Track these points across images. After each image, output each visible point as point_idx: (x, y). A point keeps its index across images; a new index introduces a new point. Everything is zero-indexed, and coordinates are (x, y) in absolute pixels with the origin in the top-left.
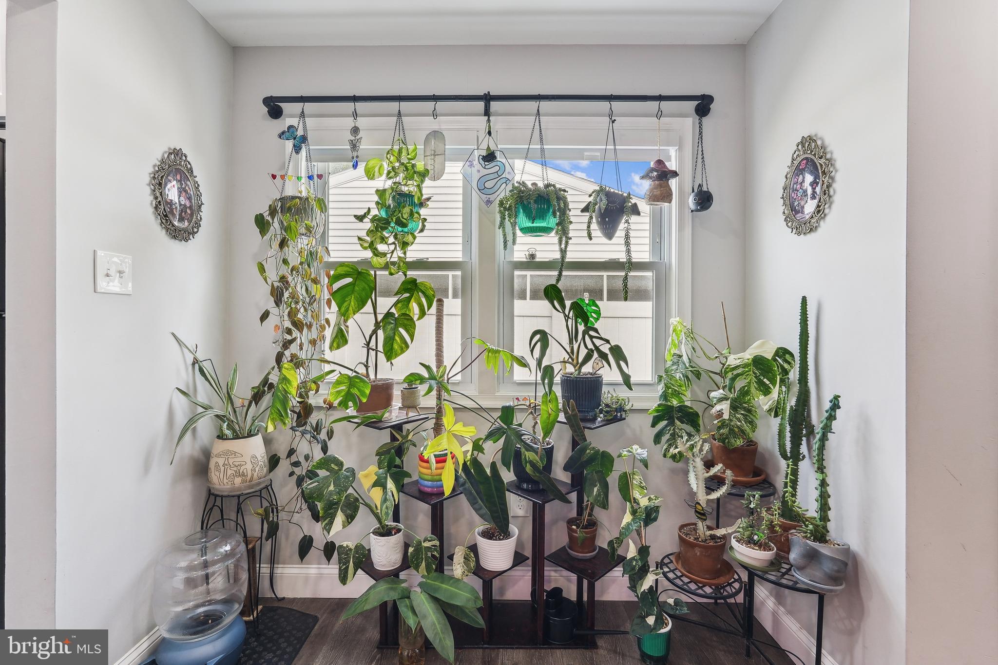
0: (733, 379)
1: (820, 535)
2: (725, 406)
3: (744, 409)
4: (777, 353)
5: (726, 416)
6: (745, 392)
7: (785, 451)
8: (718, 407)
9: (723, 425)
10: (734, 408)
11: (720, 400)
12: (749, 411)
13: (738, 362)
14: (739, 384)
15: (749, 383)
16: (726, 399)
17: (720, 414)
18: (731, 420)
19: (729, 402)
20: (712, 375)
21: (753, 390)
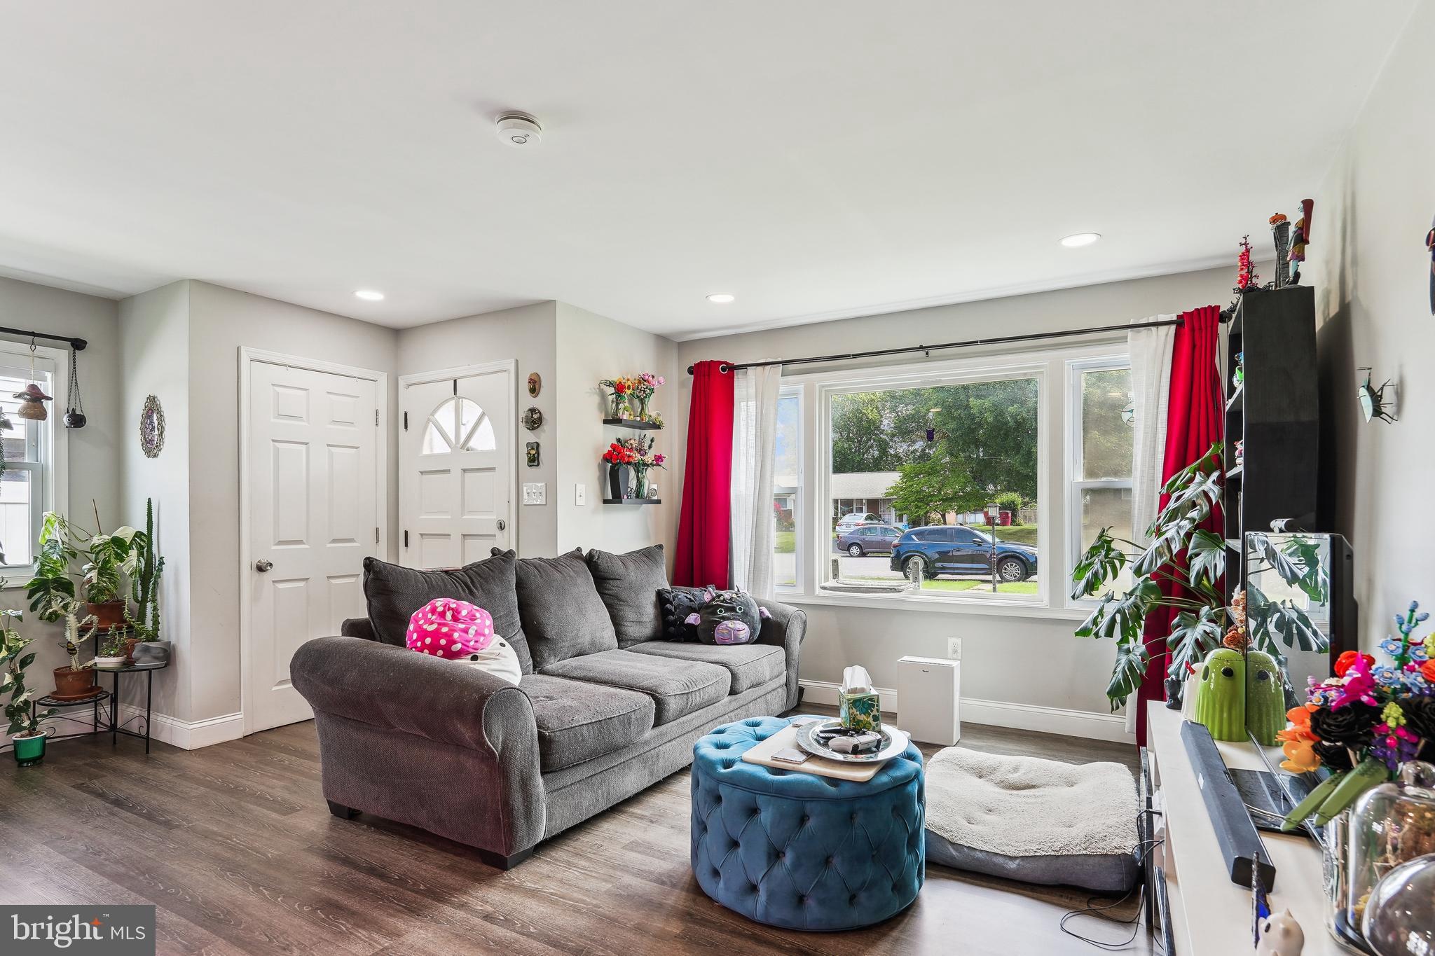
0: (98, 553)
1: (153, 637)
2: (94, 575)
3: (109, 574)
4: (136, 535)
5: (95, 581)
6: (106, 562)
7: (137, 597)
8: (88, 576)
9: (93, 587)
10: (100, 574)
11: (90, 570)
12: (112, 575)
13: (100, 542)
14: (102, 557)
15: (110, 555)
16: (95, 569)
17: (90, 580)
18: (98, 583)
19: (97, 570)
20: (87, 554)
21: (112, 559)
